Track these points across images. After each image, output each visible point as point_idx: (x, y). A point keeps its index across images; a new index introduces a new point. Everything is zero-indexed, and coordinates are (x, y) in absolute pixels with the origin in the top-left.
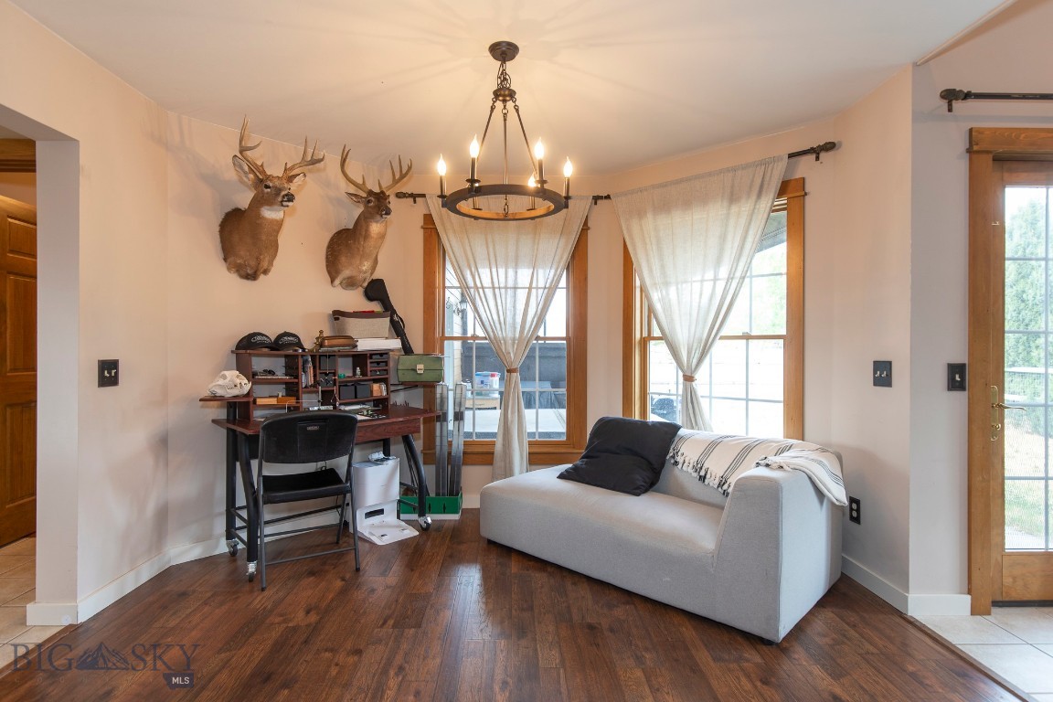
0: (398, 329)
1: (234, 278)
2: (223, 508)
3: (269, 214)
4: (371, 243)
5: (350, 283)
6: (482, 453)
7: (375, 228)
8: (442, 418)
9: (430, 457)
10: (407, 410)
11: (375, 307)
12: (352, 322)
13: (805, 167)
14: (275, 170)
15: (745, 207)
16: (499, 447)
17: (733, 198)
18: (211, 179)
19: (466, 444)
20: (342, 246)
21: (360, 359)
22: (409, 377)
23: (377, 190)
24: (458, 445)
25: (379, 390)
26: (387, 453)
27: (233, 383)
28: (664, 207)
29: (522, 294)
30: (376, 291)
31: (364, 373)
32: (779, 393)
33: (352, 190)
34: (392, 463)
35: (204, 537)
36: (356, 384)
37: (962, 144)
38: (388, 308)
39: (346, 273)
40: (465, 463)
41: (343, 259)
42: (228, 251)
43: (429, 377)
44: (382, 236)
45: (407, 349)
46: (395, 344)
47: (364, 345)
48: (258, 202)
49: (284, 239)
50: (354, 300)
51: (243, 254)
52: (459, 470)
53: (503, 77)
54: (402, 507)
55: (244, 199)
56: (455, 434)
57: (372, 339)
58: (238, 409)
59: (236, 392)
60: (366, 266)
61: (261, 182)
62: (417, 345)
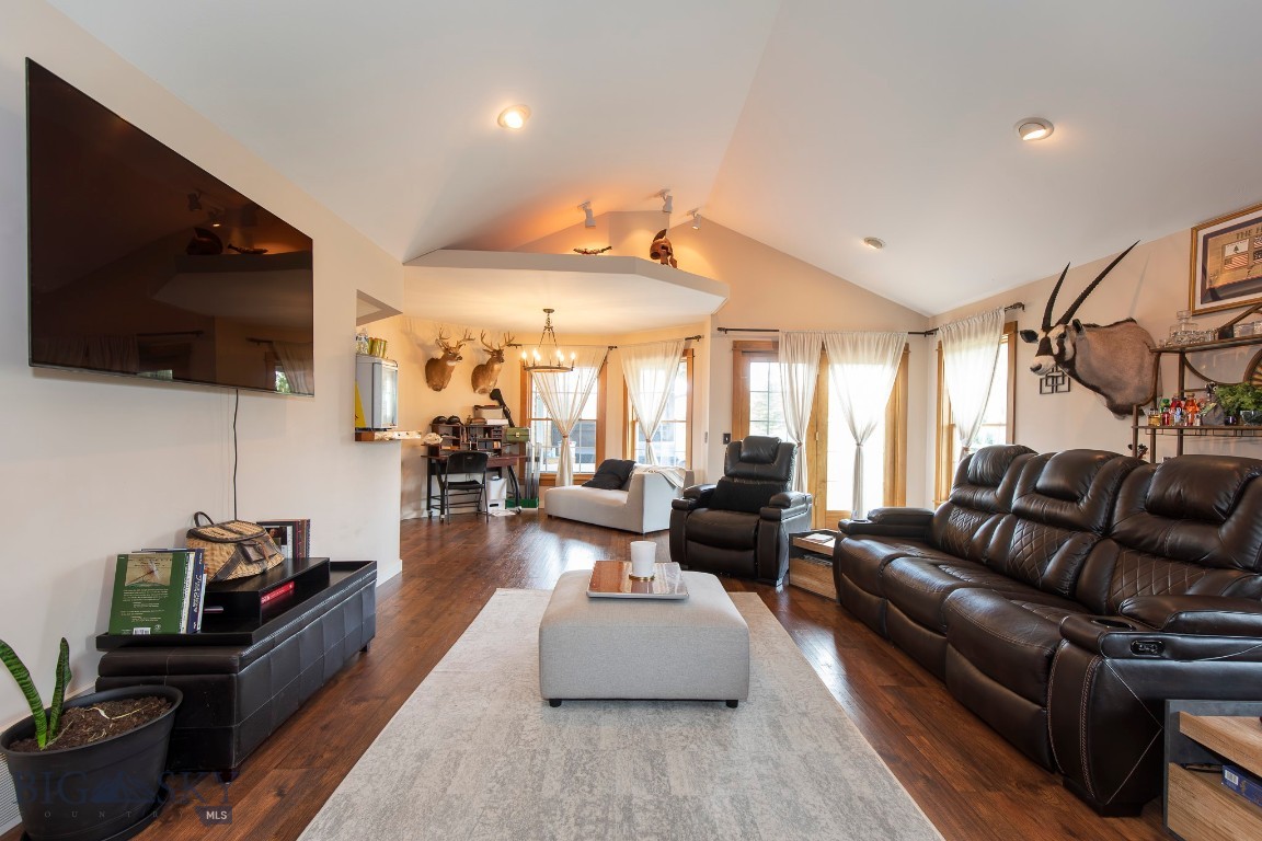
0: (507, 414)
1: (431, 390)
2: (426, 497)
3: (450, 364)
4: (495, 373)
5: (483, 391)
6: (549, 480)
7: (496, 366)
8: (528, 460)
9: (522, 481)
10: (511, 454)
11: (495, 403)
12: (484, 411)
13: (694, 344)
14: (453, 344)
15: (670, 360)
16: (558, 476)
17: (666, 356)
18: (422, 346)
19: (541, 475)
20: (480, 373)
21: (488, 429)
22: (511, 439)
23: (497, 348)
24: (537, 477)
25: (497, 445)
26: (501, 477)
27: (435, 439)
28: (639, 356)
29: (571, 397)
30: (496, 395)
31: (489, 436)
32: (684, 449)
33: (486, 348)
34: (503, 480)
35: (418, 509)
36: (486, 441)
37: (730, 346)
38: (502, 404)
39: (482, 387)
40: (540, 484)
41: (480, 380)
42: (429, 378)
43: (523, 439)
44: (499, 370)
45: (511, 425)
46: (506, 422)
47: (490, 422)
48: (445, 358)
49: (454, 374)
50: (485, 400)
51: (436, 380)
52: (538, 489)
53: (548, 321)
54: (509, 504)
55: (439, 354)
56: (536, 469)
57: (494, 419)
58: (433, 450)
59: (436, 442)
60: (491, 383)
61: (447, 350)
62: (517, 422)
